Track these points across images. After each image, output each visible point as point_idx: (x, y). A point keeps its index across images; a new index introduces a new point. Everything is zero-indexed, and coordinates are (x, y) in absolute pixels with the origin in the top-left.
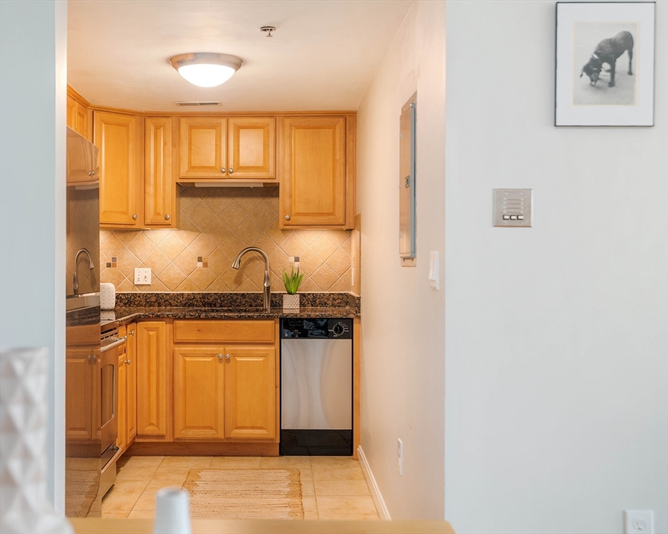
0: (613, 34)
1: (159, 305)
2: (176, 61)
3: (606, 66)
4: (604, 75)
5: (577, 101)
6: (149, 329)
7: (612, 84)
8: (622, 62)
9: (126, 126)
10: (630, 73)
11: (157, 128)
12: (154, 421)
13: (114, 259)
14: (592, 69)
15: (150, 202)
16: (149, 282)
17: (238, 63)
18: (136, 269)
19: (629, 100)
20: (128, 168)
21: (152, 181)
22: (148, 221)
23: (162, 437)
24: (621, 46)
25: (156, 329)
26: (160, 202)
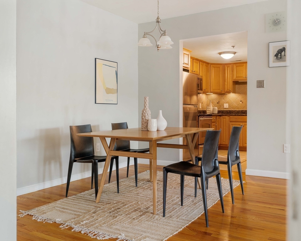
0: (281, 48)
1: (230, 113)
2: (220, 54)
3: (279, 54)
4: (279, 56)
5: (274, 62)
6: (224, 118)
7: (281, 58)
8: (283, 53)
9: (219, 67)
10: (285, 55)
11: (228, 67)
12: (225, 141)
13: (219, 102)
14: (276, 55)
15: (226, 86)
16: (228, 107)
17: (235, 53)
18: (224, 104)
19: (285, 61)
20: (220, 78)
21: (226, 81)
22: (225, 91)
23: (227, 145)
25: (225, 118)
26: (229, 86)
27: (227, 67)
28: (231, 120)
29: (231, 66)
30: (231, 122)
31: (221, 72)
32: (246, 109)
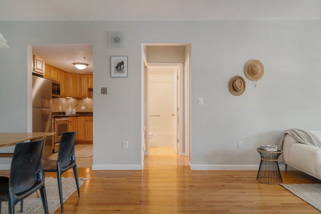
0: (120, 62)
1: (87, 114)
3: (119, 67)
4: (119, 68)
5: (115, 73)
6: (80, 118)
7: (120, 70)
8: (122, 66)
9: (77, 77)
10: (123, 68)
12: (81, 137)
13: (77, 105)
14: (117, 67)
15: (83, 92)
16: (84, 109)
17: (87, 65)
18: (82, 107)
19: (123, 73)
20: (77, 85)
21: (83, 88)
22: (82, 96)
23: (83, 140)
24: (122, 63)
25: (82, 118)
26: (85, 92)
27: (83, 77)
28: (87, 120)
29: (86, 76)
30: (86, 121)
31: (78, 81)
32: (92, 110)
